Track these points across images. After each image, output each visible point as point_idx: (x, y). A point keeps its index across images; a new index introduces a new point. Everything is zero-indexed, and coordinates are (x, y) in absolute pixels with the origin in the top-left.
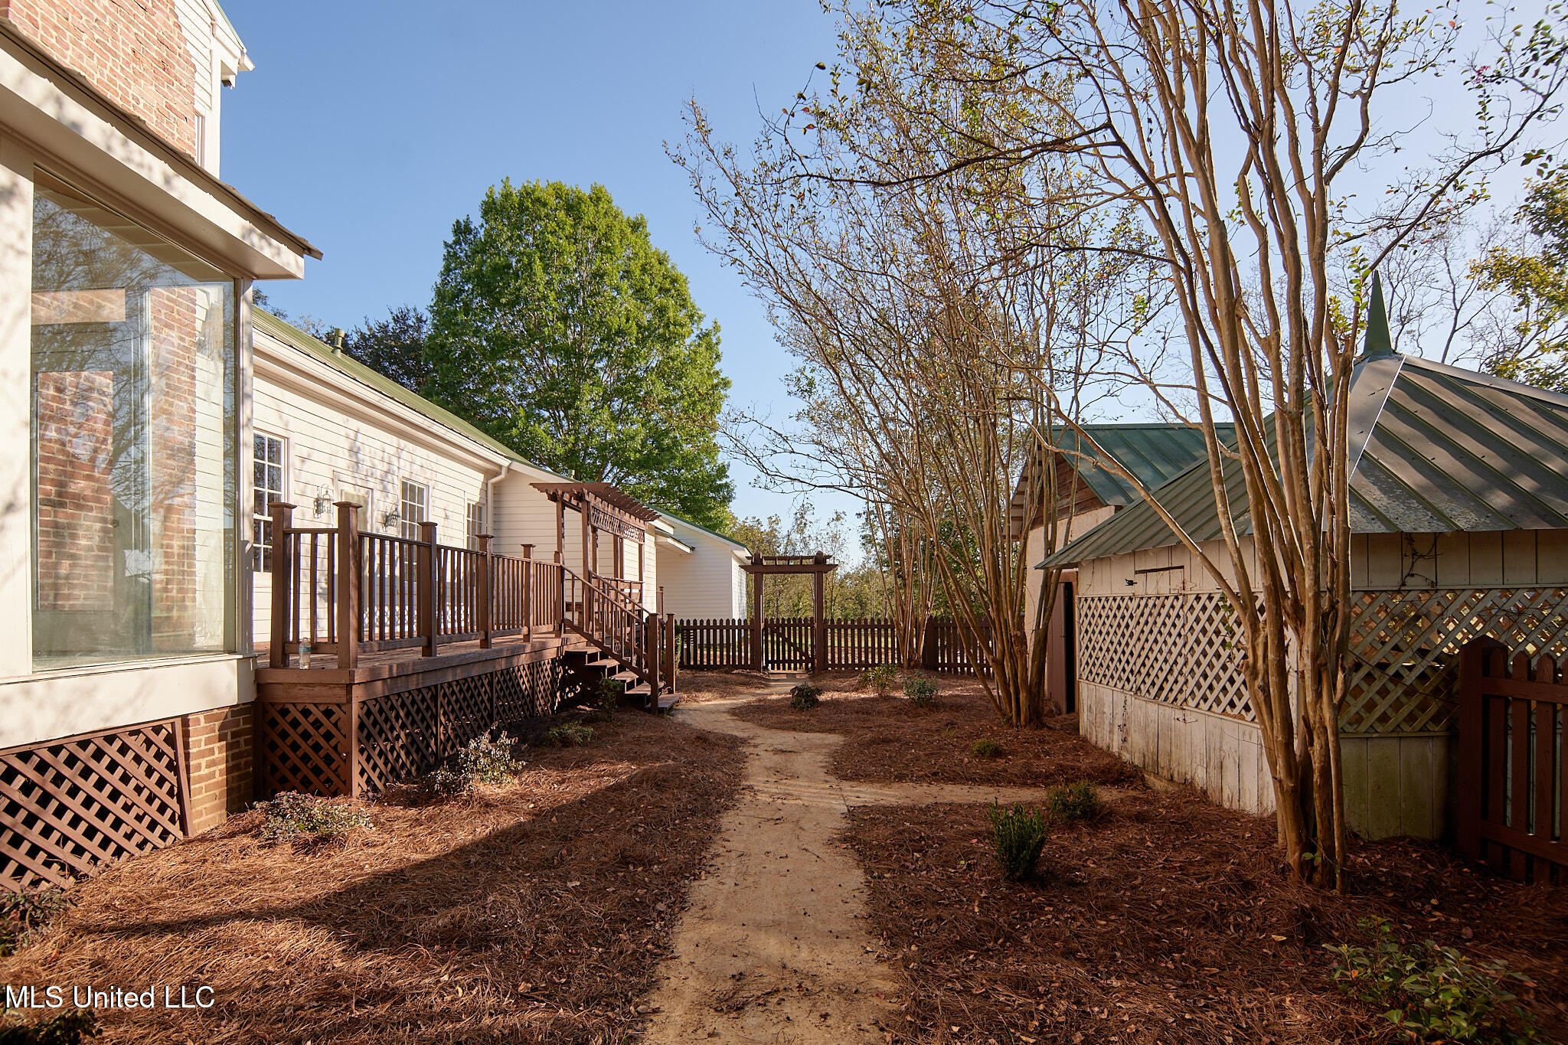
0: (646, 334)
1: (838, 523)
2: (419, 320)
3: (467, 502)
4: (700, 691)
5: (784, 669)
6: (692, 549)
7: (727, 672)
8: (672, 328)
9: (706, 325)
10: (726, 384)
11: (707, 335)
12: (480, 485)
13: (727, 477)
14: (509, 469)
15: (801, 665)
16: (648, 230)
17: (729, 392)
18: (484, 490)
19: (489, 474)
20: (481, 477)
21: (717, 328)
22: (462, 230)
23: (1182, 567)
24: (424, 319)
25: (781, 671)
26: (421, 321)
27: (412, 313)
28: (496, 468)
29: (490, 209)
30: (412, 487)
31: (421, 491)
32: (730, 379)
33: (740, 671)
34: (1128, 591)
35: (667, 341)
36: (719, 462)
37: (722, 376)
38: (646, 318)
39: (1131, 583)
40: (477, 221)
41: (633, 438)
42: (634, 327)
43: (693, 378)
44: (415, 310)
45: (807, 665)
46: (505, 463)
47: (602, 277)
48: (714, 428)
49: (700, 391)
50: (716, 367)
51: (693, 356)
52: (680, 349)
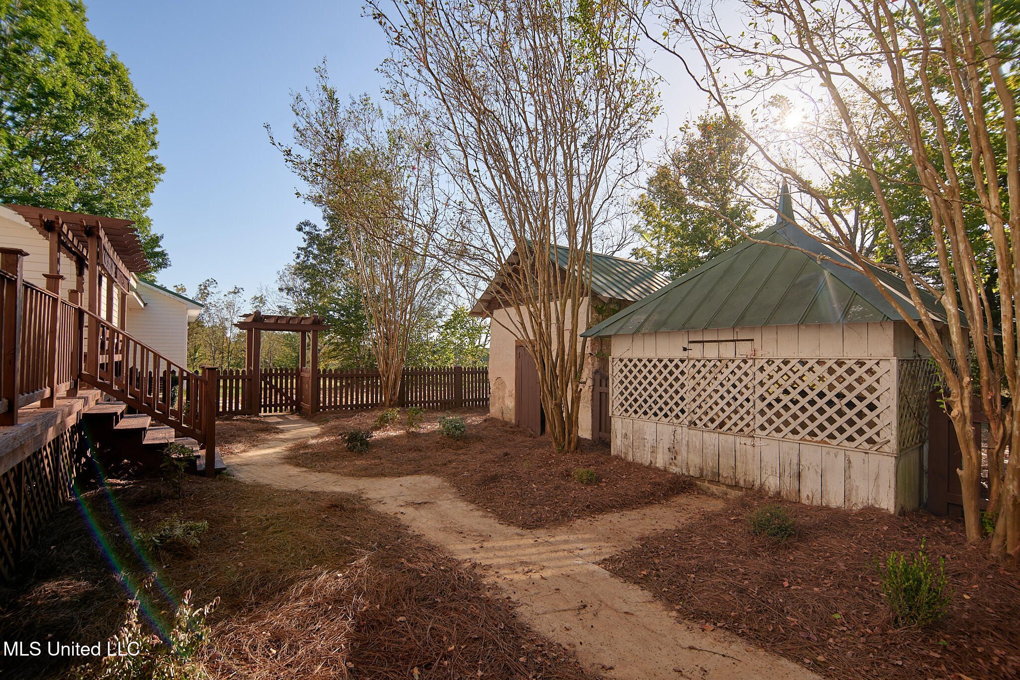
0: (85, 105)
4: (230, 443)
5: (270, 411)
6: (145, 304)
7: (227, 419)
8: (114, 105)
9: (145, 115)
10: (160, 169)
11: (144, 123)
13: (160, 247)
15: (286, 407)
17: (162, 176)
21: (154, 120)
23: (753, 340)
25: (273, 413)
32: (164, 166)
33: (239, 417)
34: (684, 355)
35: (108, 115)
36: (152, 233)
37: (157, 161)
39: (685, 349)
41: (64, 195)
43: (132, 155)
45: (291, 407)
48: (147, 204)
49: (140, 169)
50: (152, 153)
51: (134, 137)
52: (123, 127)
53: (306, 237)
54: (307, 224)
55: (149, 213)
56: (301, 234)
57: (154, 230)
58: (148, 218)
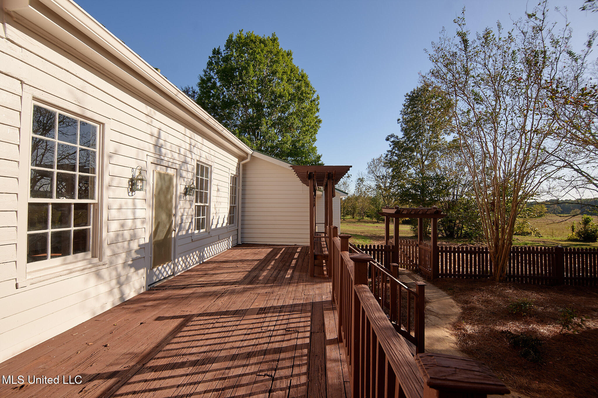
1: (348, 179)
2: (194, 92)
3: (230, 175)
8: (304, 95)
9: (315, 96)
10: (320, 121)
11: (314, 100)
12: (236, 165)
13: (321, 161)
14: (252, 155)
16: (292, 57)
17: (321, 125)
18: (238, 168)
19: (241, 158)
20: (236, 160)
21: (318, 98)
22: (216, 52)
24: (196, 92)
26: (195, 93)
27: (191, 89)
28: (245, 155)
29: (230, 43)
30: (202, 167)
31: (207, 169)
32: (321, 119)
35: (301, 100)
36: (317, 154)
37: (319, 118)
38: (292, 91)
40: (223, 48)
41: (286, 143)
42: (287, 93)
43: (310, 117)
44: (192, 88)
46: (250, 152)
47: (276, 73)
48: (314, 140)
49: (313, 124)
50: (317, 115)
51: (311, 108)
52: (306, 104)
53: (391, 144)
54: (392, 136)
55: (315, 144)
56: (389, 142)
57: (319, 153)
58: (316, 147)
